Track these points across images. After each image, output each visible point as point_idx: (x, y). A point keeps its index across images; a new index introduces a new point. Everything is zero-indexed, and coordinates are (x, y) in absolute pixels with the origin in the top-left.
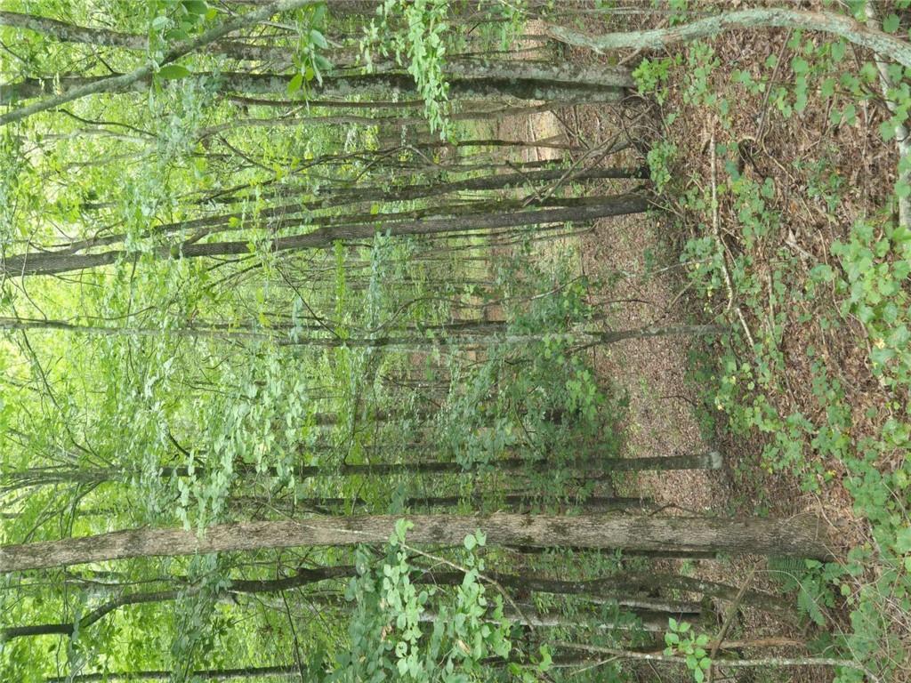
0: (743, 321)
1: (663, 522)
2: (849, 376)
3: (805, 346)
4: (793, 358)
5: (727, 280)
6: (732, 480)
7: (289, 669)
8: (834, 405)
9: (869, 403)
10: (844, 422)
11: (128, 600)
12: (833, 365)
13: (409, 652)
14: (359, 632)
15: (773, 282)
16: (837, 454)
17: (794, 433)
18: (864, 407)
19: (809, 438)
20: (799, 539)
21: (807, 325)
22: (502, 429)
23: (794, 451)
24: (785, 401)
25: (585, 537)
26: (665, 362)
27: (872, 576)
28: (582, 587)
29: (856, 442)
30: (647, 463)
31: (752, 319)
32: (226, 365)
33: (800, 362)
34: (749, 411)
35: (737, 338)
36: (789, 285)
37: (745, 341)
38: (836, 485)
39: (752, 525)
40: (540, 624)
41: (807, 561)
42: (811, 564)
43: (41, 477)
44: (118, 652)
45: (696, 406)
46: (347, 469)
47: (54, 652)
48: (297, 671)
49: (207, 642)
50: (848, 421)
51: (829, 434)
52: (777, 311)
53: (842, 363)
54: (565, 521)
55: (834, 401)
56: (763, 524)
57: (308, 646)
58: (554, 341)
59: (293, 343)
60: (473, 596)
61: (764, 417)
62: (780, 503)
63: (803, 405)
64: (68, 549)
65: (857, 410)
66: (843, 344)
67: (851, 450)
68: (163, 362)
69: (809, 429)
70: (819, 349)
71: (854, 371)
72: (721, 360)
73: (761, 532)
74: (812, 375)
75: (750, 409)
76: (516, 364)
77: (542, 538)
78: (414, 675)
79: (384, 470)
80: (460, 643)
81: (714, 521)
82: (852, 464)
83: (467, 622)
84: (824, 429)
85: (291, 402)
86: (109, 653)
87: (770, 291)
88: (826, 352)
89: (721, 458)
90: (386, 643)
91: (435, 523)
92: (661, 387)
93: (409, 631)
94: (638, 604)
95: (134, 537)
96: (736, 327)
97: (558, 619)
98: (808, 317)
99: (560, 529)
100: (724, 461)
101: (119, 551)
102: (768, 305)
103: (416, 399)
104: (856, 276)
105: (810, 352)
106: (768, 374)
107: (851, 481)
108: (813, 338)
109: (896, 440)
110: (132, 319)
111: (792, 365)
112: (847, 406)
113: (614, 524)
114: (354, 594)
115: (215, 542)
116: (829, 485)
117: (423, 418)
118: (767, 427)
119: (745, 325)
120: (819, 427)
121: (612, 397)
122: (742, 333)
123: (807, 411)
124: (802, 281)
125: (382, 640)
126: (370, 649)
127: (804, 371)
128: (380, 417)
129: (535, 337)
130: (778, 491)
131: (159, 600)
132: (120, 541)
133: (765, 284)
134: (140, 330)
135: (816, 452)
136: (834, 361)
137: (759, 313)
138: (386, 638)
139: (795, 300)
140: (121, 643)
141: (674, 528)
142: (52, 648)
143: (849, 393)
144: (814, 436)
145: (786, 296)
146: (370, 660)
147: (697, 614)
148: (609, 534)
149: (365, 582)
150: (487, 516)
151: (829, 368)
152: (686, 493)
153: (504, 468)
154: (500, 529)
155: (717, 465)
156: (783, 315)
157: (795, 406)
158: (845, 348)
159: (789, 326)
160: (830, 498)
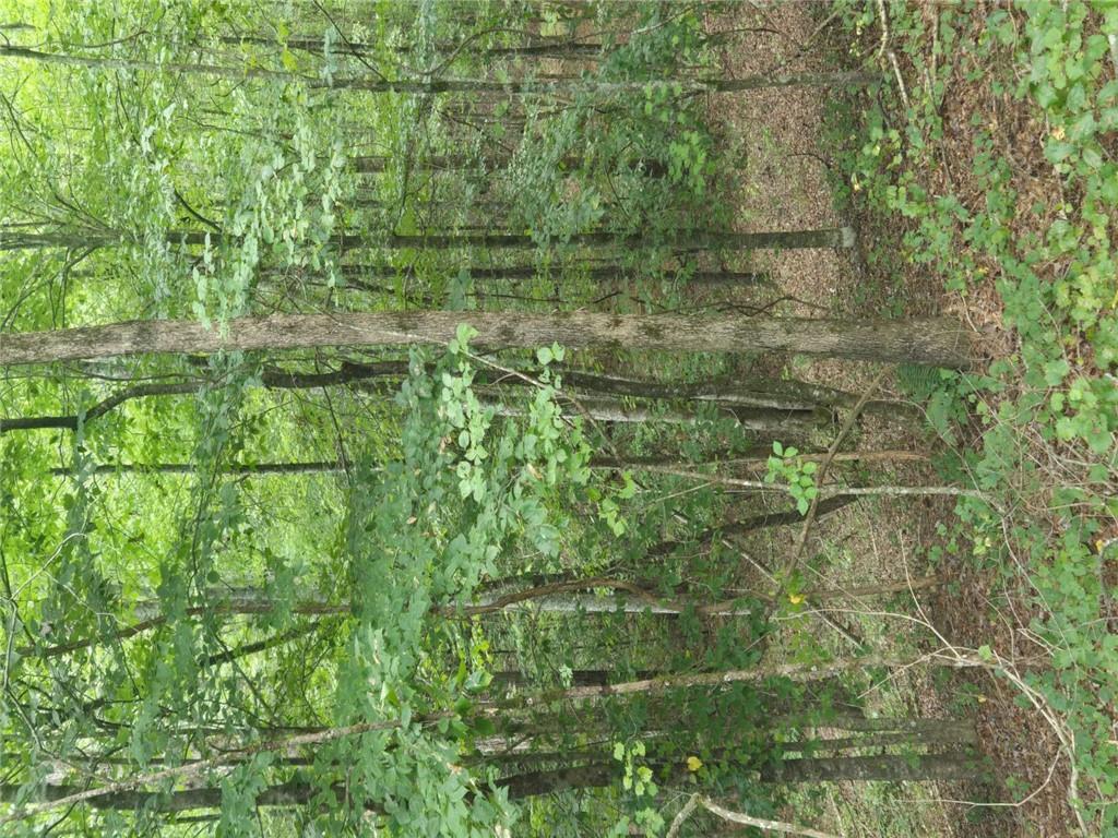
0: (897, 71)
1: (776, 325)
2: (1019, 155)
3: (971, 111)
4: (954, 124)
5: (882, 14)
6: (865, 261)
7: (332, 466)
8: (996, 190)
9: (1039, 190)
10: (1005, 211)
11: (138, 392)
12: (1001, 139)
13: (472, 474)
14: (414, 442)
15: (939, 24)
16: (991, 249)
17: (944, 220)
18: (1032, 195)
19: (962, 226)
20: (935, 346)
21: (976, 84)
22: (587, 200)
23: (941, 241)
24: (938, 176)
25: (682, 341)
26: (795, 107)
27: (1014, 395)
28: (676, 391)
29: (1018, 237)
30: (764, 240)
31: (907, 66)
32: (239, 91)
33: (962, 130)
34: (891, 190)
35: (888, 90)
36: (959, 30)
37: (897, 94)
38: (986, 285)
39: (882, 329)
40: (625, 419)
41: (941, 370)
42: (945, 374)
43: (20, 239)
44: (132, 444)
45: (829, 167)
46: (397, 241)
47: (57, 445)
48: (341, 468)
49: (236, 441)
50: (1011, 208)
51: (985, 225)
52: (941, 62)
53: (1012, 138)
54: (660, 322)
55: (997, 184)
56: (895, 328)
57: (355, 441)
58: (656, 91)
59: (327, 85)
60: (547, 416)
61: (910, 197)
62: (918, 296)
63: (958, 184)
64: (65, 342)
65: (1023, 197)
66: (1016, 114)
67: (1010, 245)
68: (162, 110)
69: (963, 216)
70: (987, 117)
71: (1026, 148)
72: (865, 113)
73: (891, 337)
74: (975, 148)
75: (894, 188)
76: (610, 112)
77: (630, 341)
78: (477, 498)
79: (444, 243)
80: (530, 466)
81: (836, 322)
82: (1008, 264)
83: (539, 444)
84: (981, 216)
85: (327, 179)
86: (121, 445)
87: (935, 36)
88: (995, 122)
89: (854, 235)
90: (445, 456)
91: (504, 322)
92: (788, 138)
93: (472, 449)
94: (742, 399)
95: (142, 330)
96: (888, 77)
97: (647, 415)
98: (978, 75)
99: (653, 332)
100: (857, 239)
101: (126, 346)
102: (931, 53)
103: (482, 142)
104: (1040, 49)
105: (975, 121)
106: (920, 143)
107: (1004, 284)
108: (981, 102)
109: (1063, 247)
110: (118, 46)
111: (951, 134)
112: (1011, 191)
113: (718, 326)
114: (407, 399)
115: (241, 338)
116: (976, 285)
117: (490, 167)
118: (911, 211)
119: (899, 76)
120: (974, 214)
121: (727, 146)
122: (894, 84)
123: (962, 193)
124: (976, 25)
125: (441, 452)
126: (427, 463)
127: (965, 143)
128: (438, 165)
129: (634, 85)
130: (918, 282)
131: (176, 392)
132: (127, 334)
133: (930, 25)
134: (130, 62)
135: (967, 244)
136: (1004, 135)
137: (919, 64)
138: (444, 451)
139: (964, 51)
140: (136, 435)
141: (788, 332)
142: (54, 440)
143: (1016, 175)
144: (967, 225)
145: (955, 45)
146: (427, 473)
147: (809, 412)
148: (710, 338)
149: (420, 386)
150: (567, 315)
151: (997, 142)
152: (809, 270)
153: (588, 243)
154: (581, 331)
155: (848, 242)
156: (948, 68)
157: (949, 186)
158: (1019, 119)
159: (954, 83)
160: (977, 299)
